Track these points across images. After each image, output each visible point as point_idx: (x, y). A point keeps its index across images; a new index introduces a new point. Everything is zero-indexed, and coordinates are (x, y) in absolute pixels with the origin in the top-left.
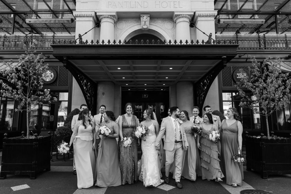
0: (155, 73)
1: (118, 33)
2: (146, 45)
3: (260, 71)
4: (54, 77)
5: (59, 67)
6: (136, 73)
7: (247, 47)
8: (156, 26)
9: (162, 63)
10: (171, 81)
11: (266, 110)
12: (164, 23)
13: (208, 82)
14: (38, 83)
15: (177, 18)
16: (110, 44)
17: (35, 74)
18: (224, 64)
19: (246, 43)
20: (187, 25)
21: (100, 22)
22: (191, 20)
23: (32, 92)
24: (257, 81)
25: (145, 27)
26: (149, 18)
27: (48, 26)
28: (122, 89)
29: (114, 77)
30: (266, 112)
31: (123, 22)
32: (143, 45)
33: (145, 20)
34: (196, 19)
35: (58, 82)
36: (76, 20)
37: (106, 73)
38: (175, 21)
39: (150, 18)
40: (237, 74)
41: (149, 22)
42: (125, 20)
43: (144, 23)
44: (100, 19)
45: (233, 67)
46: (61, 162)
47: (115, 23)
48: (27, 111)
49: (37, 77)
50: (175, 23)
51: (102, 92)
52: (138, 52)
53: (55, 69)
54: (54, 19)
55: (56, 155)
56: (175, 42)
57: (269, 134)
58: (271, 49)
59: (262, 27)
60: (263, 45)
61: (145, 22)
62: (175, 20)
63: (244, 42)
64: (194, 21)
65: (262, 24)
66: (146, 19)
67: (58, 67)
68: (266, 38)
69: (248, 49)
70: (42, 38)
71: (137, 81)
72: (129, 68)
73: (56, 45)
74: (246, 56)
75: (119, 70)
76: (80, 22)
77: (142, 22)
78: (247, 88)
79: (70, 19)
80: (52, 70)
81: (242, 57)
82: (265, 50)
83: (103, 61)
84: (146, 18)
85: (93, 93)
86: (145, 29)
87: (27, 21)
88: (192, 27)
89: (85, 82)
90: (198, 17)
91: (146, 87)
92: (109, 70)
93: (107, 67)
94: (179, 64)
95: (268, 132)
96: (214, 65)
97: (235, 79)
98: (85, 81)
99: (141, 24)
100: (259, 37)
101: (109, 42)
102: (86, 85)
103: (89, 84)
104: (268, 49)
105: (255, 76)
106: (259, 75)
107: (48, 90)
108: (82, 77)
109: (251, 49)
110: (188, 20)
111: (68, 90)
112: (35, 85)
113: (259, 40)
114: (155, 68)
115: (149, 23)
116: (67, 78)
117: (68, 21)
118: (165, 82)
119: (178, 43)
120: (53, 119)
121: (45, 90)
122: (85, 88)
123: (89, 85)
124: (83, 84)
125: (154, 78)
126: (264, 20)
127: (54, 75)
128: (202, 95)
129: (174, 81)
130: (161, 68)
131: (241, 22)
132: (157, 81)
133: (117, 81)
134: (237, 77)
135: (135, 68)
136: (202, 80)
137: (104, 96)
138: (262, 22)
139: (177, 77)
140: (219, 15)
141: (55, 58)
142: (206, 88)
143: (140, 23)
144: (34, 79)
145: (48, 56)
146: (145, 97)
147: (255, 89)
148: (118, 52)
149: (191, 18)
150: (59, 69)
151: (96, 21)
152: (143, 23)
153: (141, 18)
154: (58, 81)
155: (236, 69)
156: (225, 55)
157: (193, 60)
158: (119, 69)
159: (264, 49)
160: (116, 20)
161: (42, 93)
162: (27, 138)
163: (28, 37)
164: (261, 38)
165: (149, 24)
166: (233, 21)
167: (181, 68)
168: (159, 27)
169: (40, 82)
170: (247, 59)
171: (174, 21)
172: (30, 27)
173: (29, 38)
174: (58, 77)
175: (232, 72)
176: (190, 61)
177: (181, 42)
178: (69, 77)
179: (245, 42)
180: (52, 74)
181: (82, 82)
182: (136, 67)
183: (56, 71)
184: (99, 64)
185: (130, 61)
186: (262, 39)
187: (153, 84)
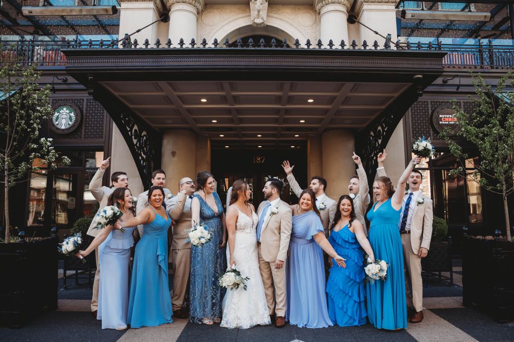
0: (277, 111)
1: (206, 33)
2: (258, 48)
3: (490, 103)
4: (76, 121)
5: (85, 101)
6: (239, 111)
7: (457, 63)
8: (281, 19)
9: (291, 89)
10: (311, 129)
11: (504, 183)
12: (297, 14)
13: (386, 130)
14: (28, 124)
15: (322, 5)
16: (184, 46)
17: (23, 107)
18: (418, 92)
19: (457, 56)
20: (343, 18)
21: (169, 10)
22: (349, 9)
23: (15, 143)
24: (486, 122)
25: (259, 21)
26: (267, 4)
27: (67, 22)
28: (212, 146)
29: (195, 119)
30: (504, 187)
31: (215, 11)
32: (253, 49)
33: (259, 6)
34: (360, 8)
35: (83, 131)
36: (122, 7)
37: (178, 110)
38: (318, 11)
39: (269, 4)
40: (441, 116)
41: (266, 11)
42: (219, 8)
43: (256, 13)
44: (168, 5)
45: (431, 102)
46: (84, 290)
47: (199, 13)
48: (6, 185)
49: (27, 112)
50: (319, 13)
51: (171, 151)
52: (242, 63)
53: (77, 105)
54: (79, 8)
55: (74, 276)
56: (320, 44)
57: (509, 232)
58: (502, 68)
59: (484, 28)
60: (488, 60)
61: (259, 11)
62: (317, 8)
63: (452, 54)
64: (356, 10)
65: (486, 22)
66: (261, 6)
67: (83, 100)
68: (494, 47)
69: (459, 67)
70: (53, 43)
71: (243, 129)
72: (224, 100)
73: (73, 49)
74: (456, 81)
75: (204, 103)
76: (128, 12)
77: (252, 11)
78: (466, 137)
79: (110, 8)
80: (71, 106)
81: (450, 82)
82: (493, 70)
83: (168, 83)
84: (261, 4)
85: (153, 152)
86: (259, 26)
87: (26, 10)
88: (352, 23)
89: (135, 130)
90: (364, 3)
91: (260, 142)
92: (184, 103)
93: (179, 97)
94: (327, 90)
95: (508, 228)
96: (396, 95)
97: (436, 126)
98: (136, 127)
99: (250, 16)
100: (480, 45)
101: (182, 42)
102: (138, 136)
103: (144, 133)
104: (497, 68)
105: (480, 113)
106: (490, 111)
107: (49, 139)
108: (129, 119)
109: (465, 68)
110: (344, 9)
111: (103, 146)
112: (22, 129)
113: (480, 52)
114: (278, 100)
115: (266, 14)
116: (101, 122)
117: (106, 10)
118: (299, 130)
119: (325, 46)
120: (73, 205)
121: (42, 139)
122: (135, 141)
123: (144, 135)
124: (131, 133)
125: (276, 121)
126: (489, 14)
127: (76, 116)
128: (373, 157)
129: (317, 128)
130: (290, 100)
131: (446, 16)
132: (283, 129)
133: (201, 128)
134: (440, 123)
135: (236, 99)
136: (373, 126)
137: (175, 159)
138: (485, 17)
139: (322, 120)
140: (403, 2)
141: (77, 82)
142: (380, 141)
143: (248, 14)
144: (22, 118)
145: (65, 79)
146: (258, 161)
147: (483, 139)
148: (201, 63)
149: (349, 6)
150: (85, 104)
151: (161, 10)
152: (254, 13)
153: (251, 3)
154: (84, 128)
155: (438, 107)
156: (419, 72)
157: (355, 83)
158: (204, 100)
159: (490, 68)
160: (200, 8)
161: (35, 146)
162: (6, 242)
163: (25, 41)
164: (484, 47)
165: (268, 16)
166: (430, 15)
167: (331, 100)
168: (287, 22)
169: (32, 124)
170: (458, 86)
171: (316, 11)
172: (31, 24)
173: (27, 43)
174: (84, 120)
175: (430, 112)
176: (349, 85)
177: (331, 44)
178: (105, 121)
179: (454, 53)
180: (72, 114)
181: (129, 129)
182: (239, 96)
183: (79, 108)
184: (162, 90)
185: (226, 84)
186: (485, 49)
187: (274, 135)
